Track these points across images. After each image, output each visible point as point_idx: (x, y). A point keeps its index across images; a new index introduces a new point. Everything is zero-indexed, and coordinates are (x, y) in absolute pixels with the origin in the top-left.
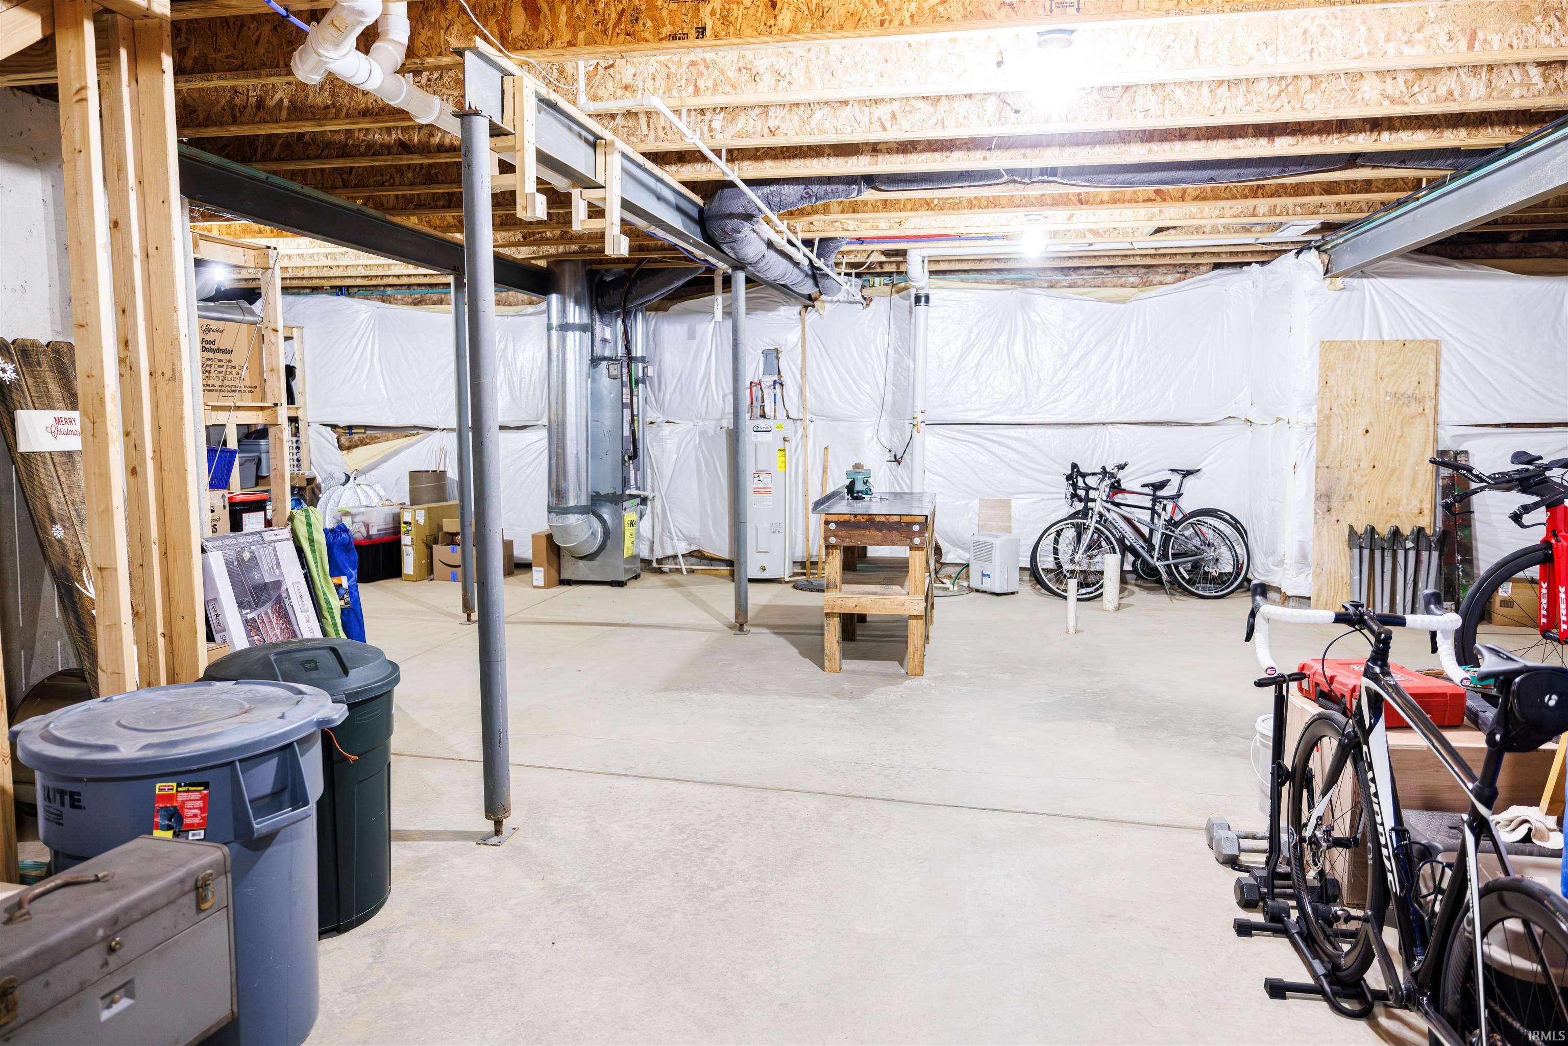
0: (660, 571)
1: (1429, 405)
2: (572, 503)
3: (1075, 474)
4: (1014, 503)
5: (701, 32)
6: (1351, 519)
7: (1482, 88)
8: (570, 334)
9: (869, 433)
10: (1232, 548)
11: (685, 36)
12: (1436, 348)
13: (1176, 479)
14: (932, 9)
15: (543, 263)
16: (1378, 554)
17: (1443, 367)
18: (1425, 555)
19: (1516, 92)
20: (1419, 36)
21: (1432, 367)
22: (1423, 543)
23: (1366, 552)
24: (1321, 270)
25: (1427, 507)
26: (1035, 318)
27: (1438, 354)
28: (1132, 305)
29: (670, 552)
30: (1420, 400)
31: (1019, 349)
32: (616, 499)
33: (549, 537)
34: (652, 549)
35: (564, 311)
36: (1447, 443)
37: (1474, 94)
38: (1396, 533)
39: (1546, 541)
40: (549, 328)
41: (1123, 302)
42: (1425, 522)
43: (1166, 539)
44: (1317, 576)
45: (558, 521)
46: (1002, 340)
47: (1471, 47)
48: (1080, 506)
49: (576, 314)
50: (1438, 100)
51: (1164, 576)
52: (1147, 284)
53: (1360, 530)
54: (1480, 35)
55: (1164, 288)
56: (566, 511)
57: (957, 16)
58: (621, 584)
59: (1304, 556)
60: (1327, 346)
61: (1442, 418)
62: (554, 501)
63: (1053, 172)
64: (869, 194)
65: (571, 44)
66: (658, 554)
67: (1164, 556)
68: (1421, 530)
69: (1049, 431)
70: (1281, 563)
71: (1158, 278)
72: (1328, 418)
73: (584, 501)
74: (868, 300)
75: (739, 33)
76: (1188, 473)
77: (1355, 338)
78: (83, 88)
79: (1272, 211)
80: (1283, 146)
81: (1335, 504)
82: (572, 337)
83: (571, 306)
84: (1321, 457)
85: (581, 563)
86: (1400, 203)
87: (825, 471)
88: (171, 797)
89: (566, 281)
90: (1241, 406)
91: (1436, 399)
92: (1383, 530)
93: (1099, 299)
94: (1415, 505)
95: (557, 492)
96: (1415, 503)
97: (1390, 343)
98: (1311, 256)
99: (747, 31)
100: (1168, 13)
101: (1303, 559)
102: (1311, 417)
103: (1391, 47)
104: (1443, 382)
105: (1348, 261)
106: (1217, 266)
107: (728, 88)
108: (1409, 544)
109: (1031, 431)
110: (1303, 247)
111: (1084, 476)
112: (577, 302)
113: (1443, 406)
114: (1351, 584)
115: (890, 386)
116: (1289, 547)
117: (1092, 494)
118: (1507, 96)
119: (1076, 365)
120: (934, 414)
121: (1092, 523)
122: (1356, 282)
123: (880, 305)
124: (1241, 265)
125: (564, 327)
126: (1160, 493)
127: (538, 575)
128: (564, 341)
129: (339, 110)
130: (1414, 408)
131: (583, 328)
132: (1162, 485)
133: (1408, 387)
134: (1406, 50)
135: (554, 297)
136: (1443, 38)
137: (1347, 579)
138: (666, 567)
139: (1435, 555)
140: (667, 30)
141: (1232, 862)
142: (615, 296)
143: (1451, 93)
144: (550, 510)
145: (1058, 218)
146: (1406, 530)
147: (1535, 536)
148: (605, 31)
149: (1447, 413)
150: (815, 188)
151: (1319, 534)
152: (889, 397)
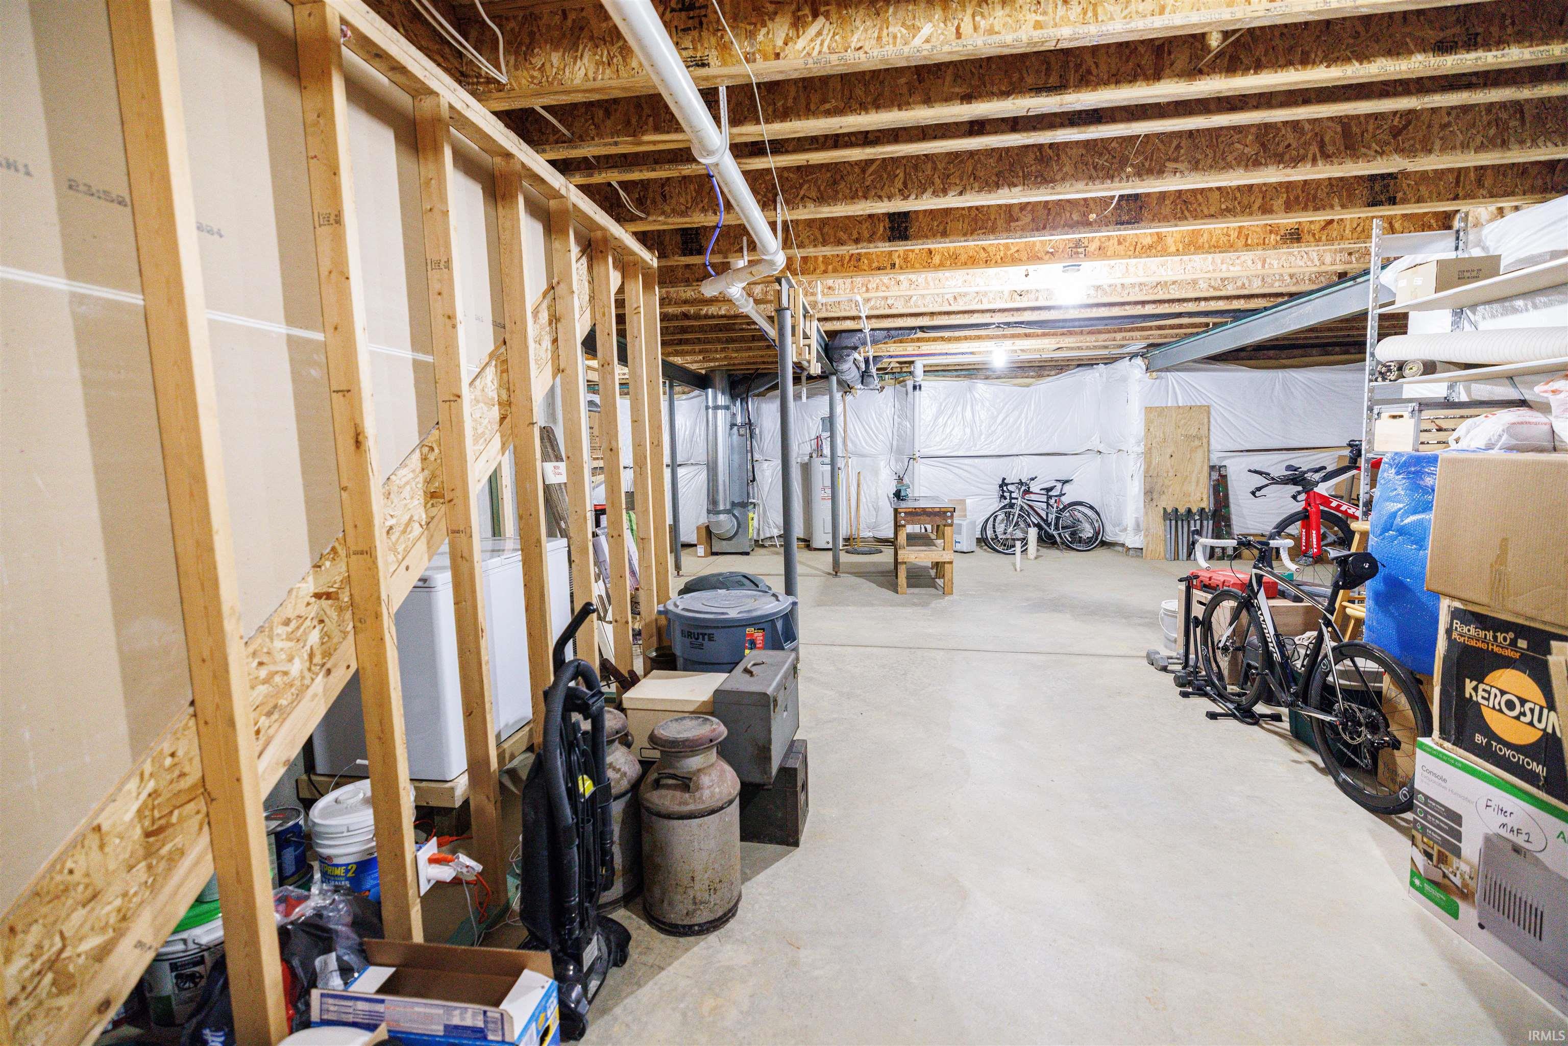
0: (763, 546)
1: (1205, 440)
2: (721, 508)
3: (1003, 484)
4: (968, 501)
5: (893, 266)
6: (1164, 504)
7: (1260, 283)
8: (719, 412)
9: (882, 464)
10: (1092, 524)
11: (885, 268)
12: (1207, 409)
13: (1059, 485)
14: (1012, 255)
15: (703, 372)
16: (1180, 523)
17: (1212, 420)
18: (1205, 523)
19: (1277, 284)
20: (1238, 261)
21: (1206, 420)
22: (1204, 516)
23: (1173, 522)
24: (1144, 367)
25: (1205, 497)
26: (977, 396)
27: (1209, 413)
28: (1032, 388)
29: (768, 535)
30: (1200, 439)
31: (968, 414)
32: (744, 505)
33: (707, 528)
34: (758, 534)
35: (715, 398)
36: (1215, 461)
37: (1255, 285)
38: (1189, 511)
39: (1305, 509)
40: (707, 408)
41: (1028, 386)
42: (1204, 505)
43: (1058, 518)
44: (1146, 536)
45: (713, 518)
46: (959, 409)
47: (1263, 266)
48: (1007, 502)
49: (722, 400)
50: (1237, 288)
51: (1058, 539)
52: (1040, 376)
53: (1169, 510)
54: (1268, 261)
55: (1050, 378)
56: (719, 513)
57: (1025, 258)
58: (747, 554)
59: (1138, 525)
60: (1149, 410)
61: (1212, 448)
62: (711, 507)
63: (1022, 323)
64: (920, 335)
65: (825, 272)
66: (762, 537)
67: (1057, 528)
68: (1203, 509)
69: (986, 460)
70: (1125, 530)
71: (1047, 373)
72: (1150, 449)
73: (728, 507)
74: (882, 388)
75: (913, 267)
76: (1065, 482)
77: (1164, 405)
78: (639, 307)
79: (1124, 339)
80: (1149, 310)
81: (1155, 496)
82: (720, 413)
83: (719, 396)
84: (1147, 471)
85: (724, 542)
86: (1198, 334)
87: (858, 486)
88: (752, 635)
89: (717, 381)
90: (1095, 444)
91: (1209, 436)
92: (1182, 510)
93: (1015, 385)
94: (1198, 497)
95: (713, 501)
96: (1199, 494)
97: (1183, 407)
98: (1139, 361)
99: (917, 265)
100: (1130, 257)
101: (1138, 528)
102: (1141, 449)
103: (1224, 267)
104: (1212, 428)
105: (1160, 363)
106: (1079, 366)
107: (884, 288)
108: (1197, 517)
109: (976, 460)
110: (1133, 356)
111: (1007, 485)
112: (723, 393)
113: (1212, 441)
114: (1165, 541)
115: (896, 437)
116: (1129, 520)
117: (1014, 495)
118: (1272, 286)
119: (1001, 423)
120: (925, 451)
121: (1017, 511)
122: (1163, 374)
123: (889, 391)
124: (1092, 365)
125: (716, 408)
126: (1051, 493)
127: (701, 550)
128: (715, 417)
129: (670, 301)
130: (1197, 443)
131: (727, 408)
132: (1051, 489)
133: (1193, 432)
134: (1232, 268)
135: (710, 390)
136: (1250, 262)
137: (1162, 538)
138: (767, 543)
139: (1211, 522)
140: (875, 265)
141: (1164, 669)
142: (741, 388)
143: (1244, 285)
144: (709, 512)
145: (1008, 344)
146: (1194, 510)
147: (1299, 506)
148: (843, 265)
149: (1214, 445)
150: (893, 332)
151: (1146, 513)
152: (895, 443)
